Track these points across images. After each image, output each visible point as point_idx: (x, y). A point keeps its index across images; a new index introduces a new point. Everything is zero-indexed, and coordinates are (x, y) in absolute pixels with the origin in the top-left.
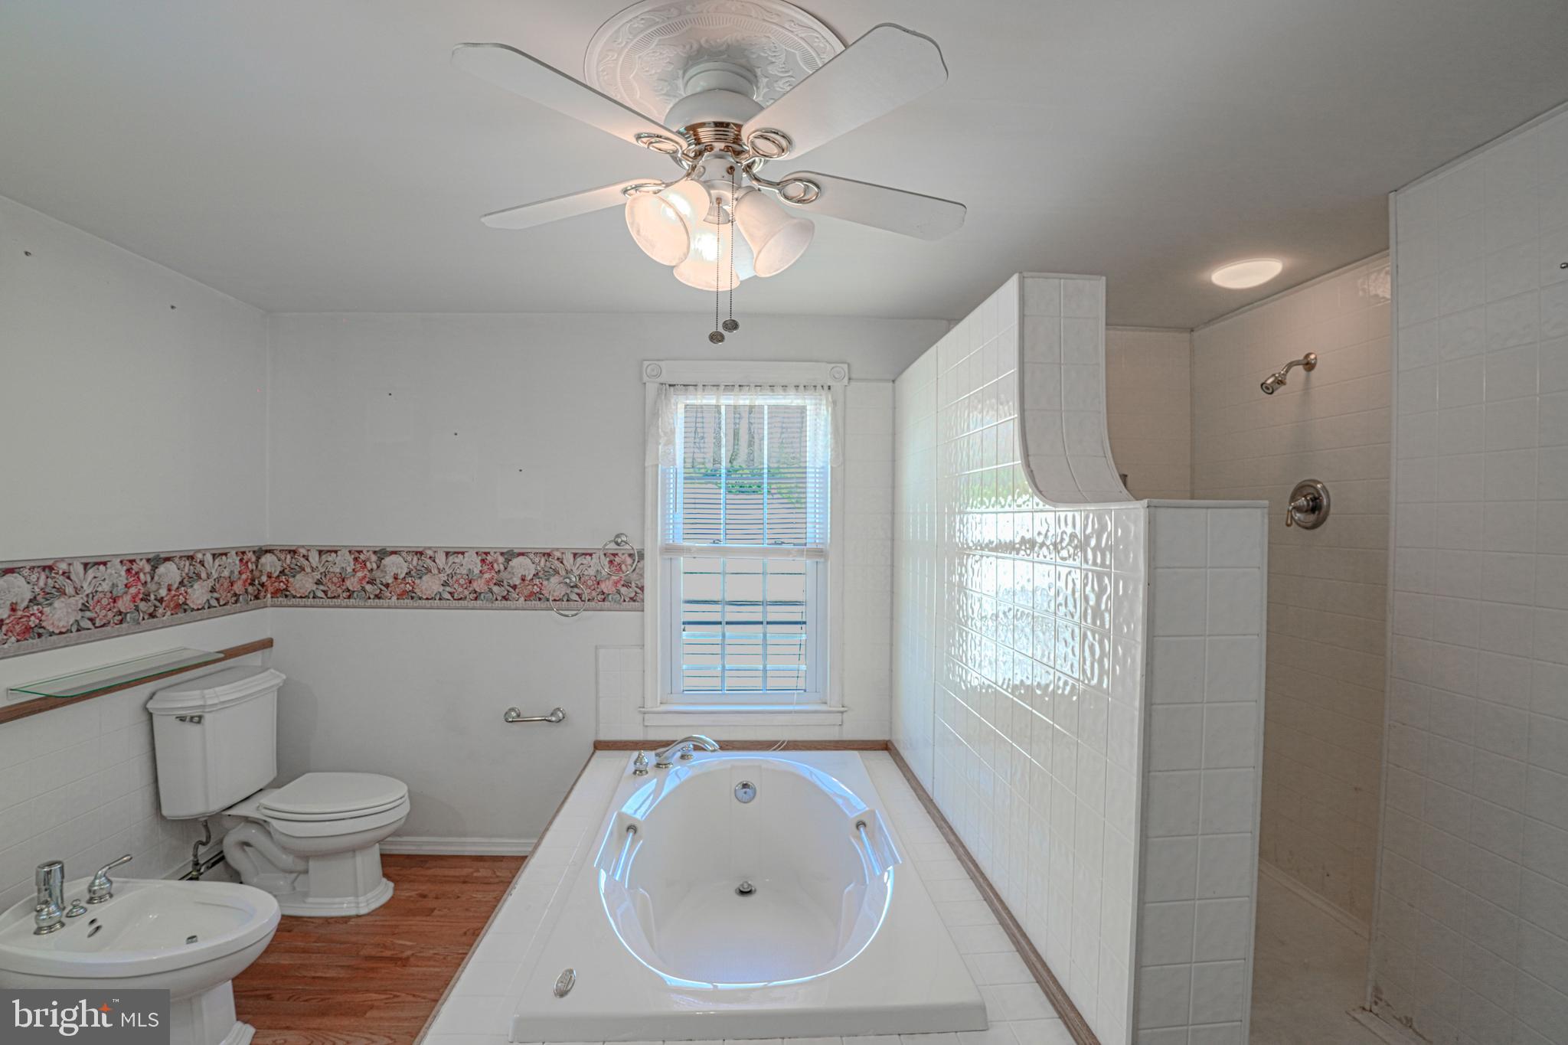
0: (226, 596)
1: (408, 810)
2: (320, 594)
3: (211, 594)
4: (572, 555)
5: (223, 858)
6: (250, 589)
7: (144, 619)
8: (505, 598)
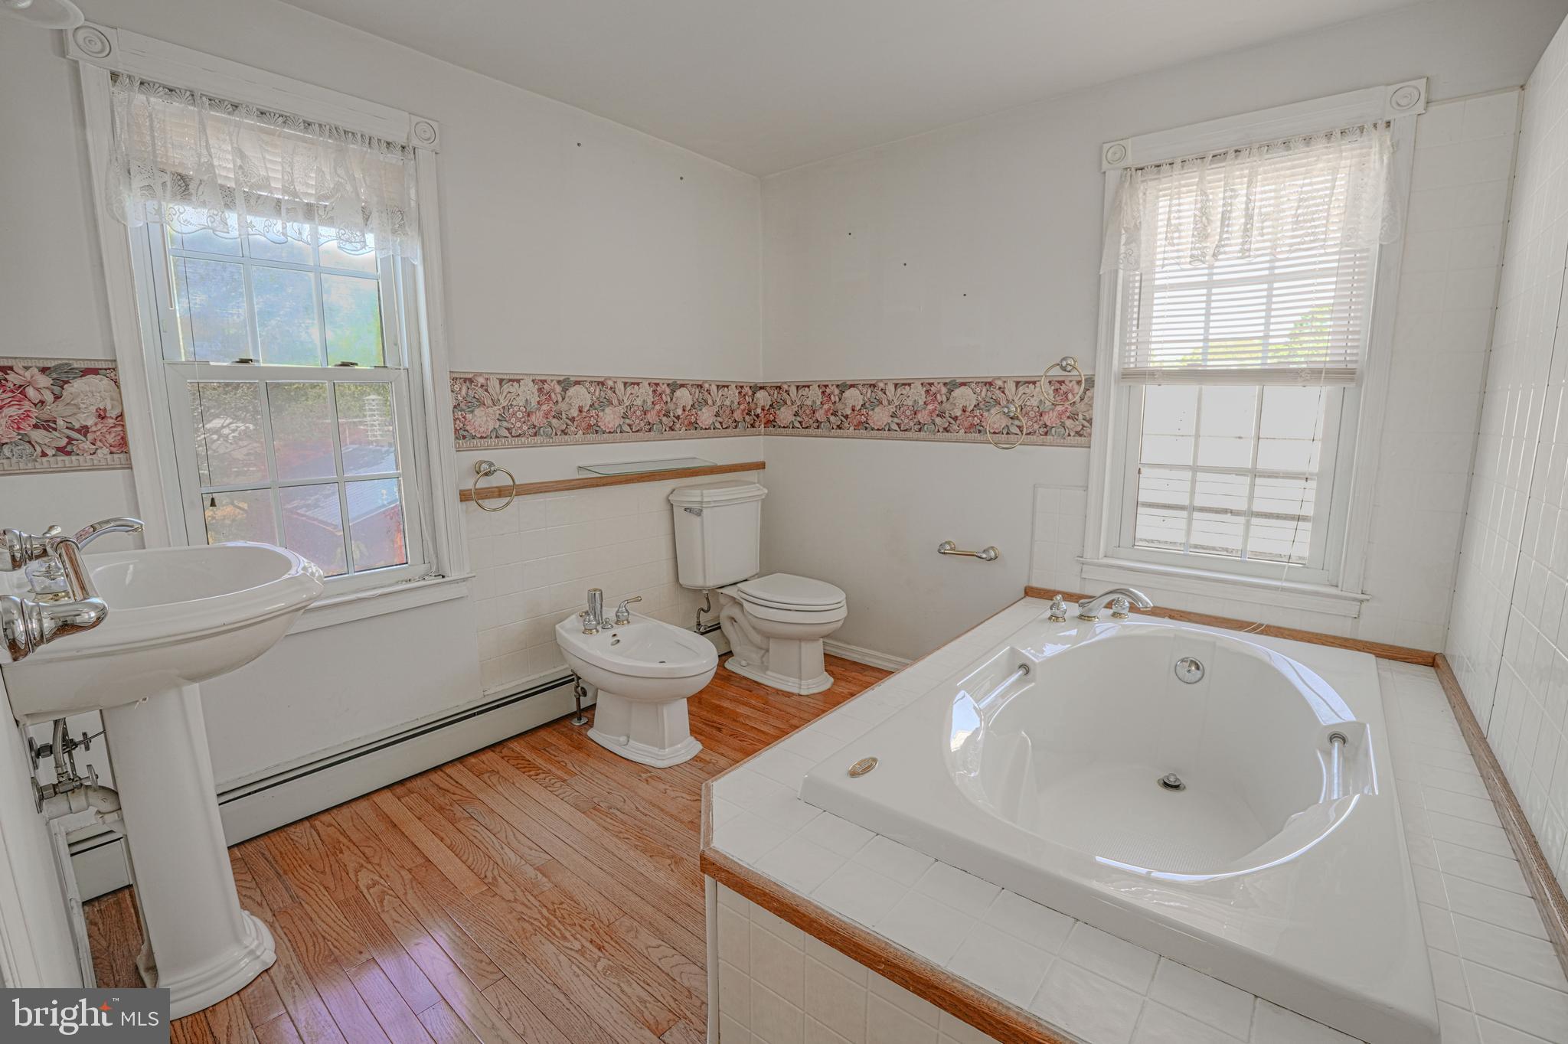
0: (728, 421)
1: (846, 615)
2: (797, 425)
3: (716, 418)
4: (1014, 384)
5: (720, 628)
6: (747, 418)
7: (666, 430)
8: (946, 430)
